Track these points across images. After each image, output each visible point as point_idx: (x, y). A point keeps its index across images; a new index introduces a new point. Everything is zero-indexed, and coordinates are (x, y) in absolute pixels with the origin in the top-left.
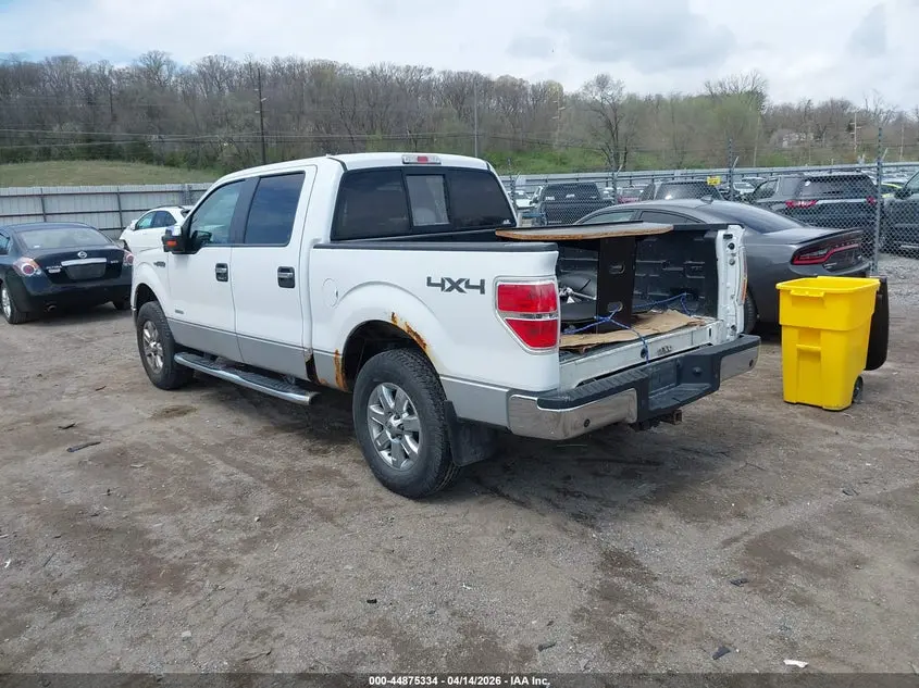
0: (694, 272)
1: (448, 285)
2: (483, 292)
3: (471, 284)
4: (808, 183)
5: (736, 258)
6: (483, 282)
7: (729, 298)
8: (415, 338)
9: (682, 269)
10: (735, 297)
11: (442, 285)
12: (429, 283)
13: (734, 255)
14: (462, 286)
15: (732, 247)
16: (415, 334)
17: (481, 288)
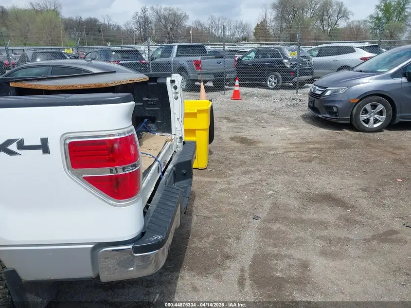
0: (150, 105)
2: (46, 151)
3: (26, 144)
4: (114, 53)
5: (179, 95)
6: (45, 142)
7: (176, 120)
9: (142, 104)
10: (180, 120)
13: (177, 93)
14: (13, 147)
15: (175, 88)
17: (44, 146)
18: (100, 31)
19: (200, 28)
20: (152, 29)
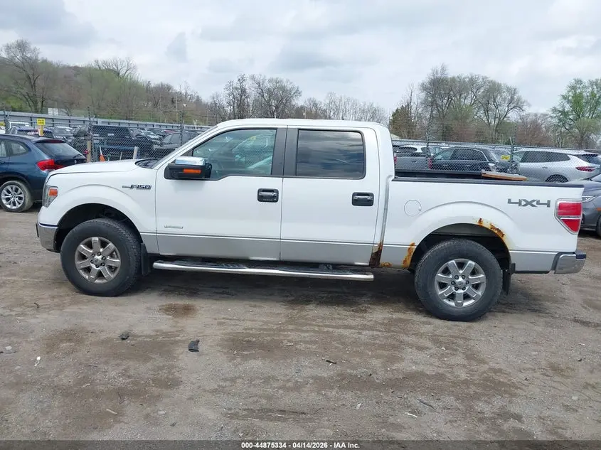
1: (523, 203)
2: (549, 206)
3: (541, 202)
6: (549, 201)
8: (496, 232)
11: (520, 203)
12: (510, 202)
14: (534, 203)
16: (498, 229)
17: (548, 204)
18: (173, 102)
19: (314, 109)
20: (248, 106)
